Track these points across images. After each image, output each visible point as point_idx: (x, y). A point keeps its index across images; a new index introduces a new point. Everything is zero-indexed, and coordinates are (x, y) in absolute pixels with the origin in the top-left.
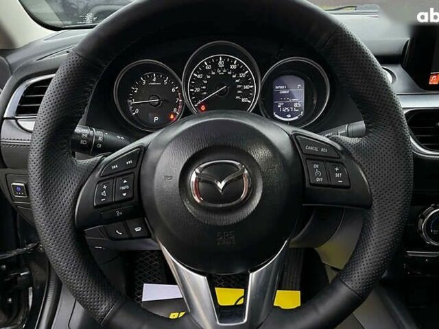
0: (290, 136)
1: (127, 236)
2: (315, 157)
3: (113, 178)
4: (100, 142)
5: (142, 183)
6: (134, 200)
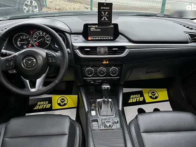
1: (12, 73)
3: (9, 61)
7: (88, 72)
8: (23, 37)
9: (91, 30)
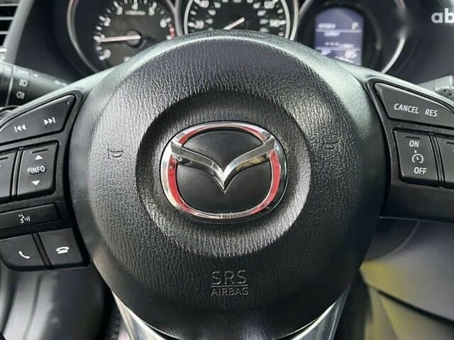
0: (364, 85)
1: (41, 263)
2: (412, 127)
3: (17, 149)
4: (22, 89)
5: (71, 162)
6: (54, 194)
8: (129, 7)
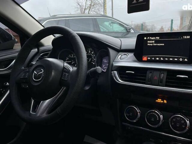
7: (129, 114)
8: (71, 56)
9: (148, 44)
